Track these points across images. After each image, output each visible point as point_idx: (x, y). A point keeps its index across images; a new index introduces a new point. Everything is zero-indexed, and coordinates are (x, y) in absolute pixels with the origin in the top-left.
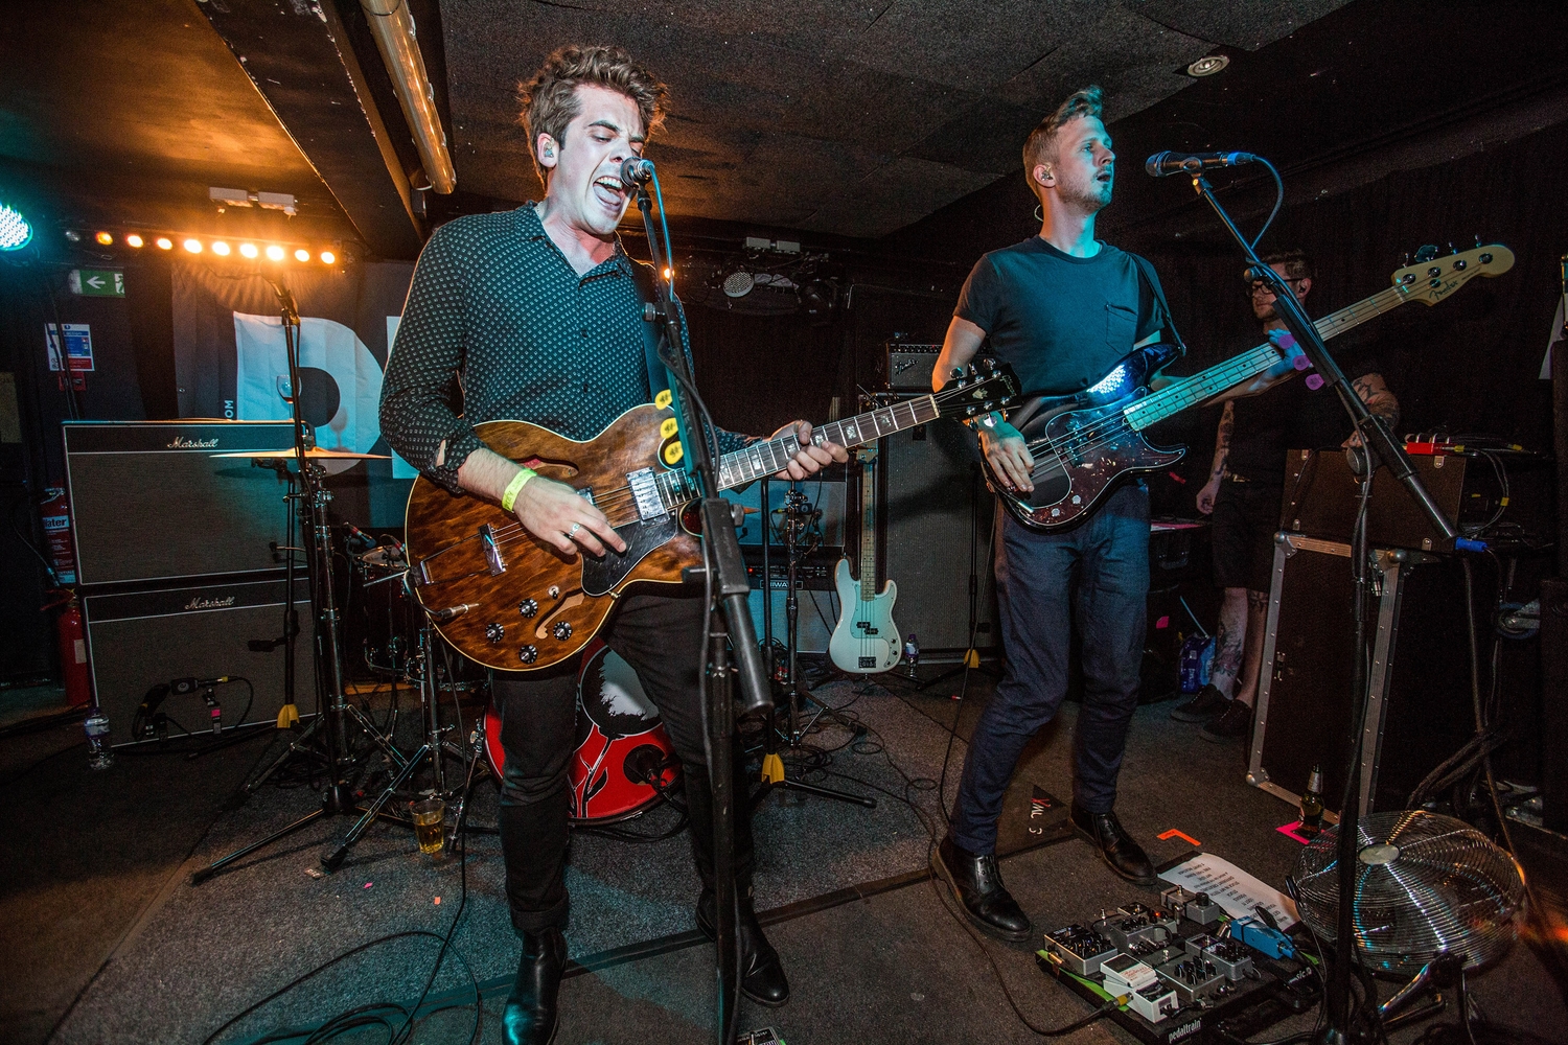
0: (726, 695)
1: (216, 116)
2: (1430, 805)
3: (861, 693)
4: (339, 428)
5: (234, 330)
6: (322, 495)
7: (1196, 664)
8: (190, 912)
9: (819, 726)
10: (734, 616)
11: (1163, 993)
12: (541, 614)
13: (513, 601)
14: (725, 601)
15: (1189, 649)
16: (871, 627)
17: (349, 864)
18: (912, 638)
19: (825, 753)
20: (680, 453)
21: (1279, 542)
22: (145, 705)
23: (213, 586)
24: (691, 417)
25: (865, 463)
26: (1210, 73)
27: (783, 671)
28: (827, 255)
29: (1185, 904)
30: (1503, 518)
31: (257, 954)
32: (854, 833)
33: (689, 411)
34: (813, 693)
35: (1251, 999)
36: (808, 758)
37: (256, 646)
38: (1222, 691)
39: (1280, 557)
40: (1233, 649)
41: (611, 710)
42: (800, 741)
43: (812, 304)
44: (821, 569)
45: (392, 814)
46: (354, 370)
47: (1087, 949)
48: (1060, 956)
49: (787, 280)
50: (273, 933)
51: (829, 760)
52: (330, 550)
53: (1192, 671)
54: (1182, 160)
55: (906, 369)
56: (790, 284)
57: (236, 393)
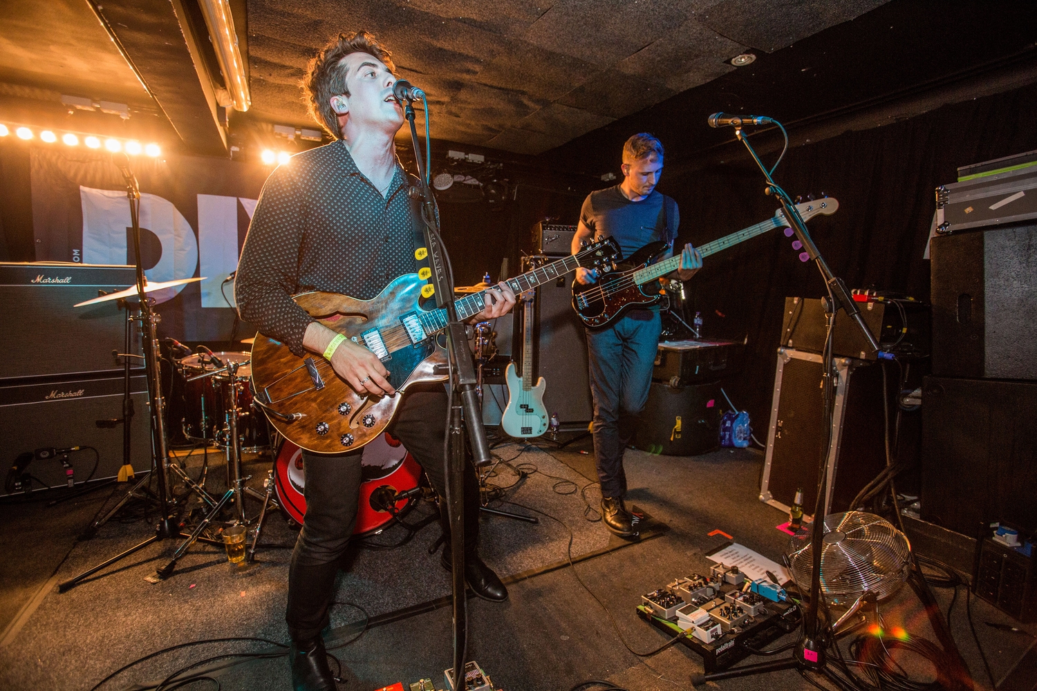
1: (71, 45)
2: (861, 509)
3: (523, 451)
5: (81, 200)
6: (152, 319)
7: (730, 429)
8: (59, 612)
9: (496, 472)
11: (713, 626)
15: (726, 420)
16: (529, 408)
17: (177, 572)
18: (555, 415)
19: (501, 489)
20: (432, 292)
21: (781, 353)
22: (15, 468)
23: (67, 382)
25: (526, 301)
26: (746, 64)
28: (501, 165)
29: (725, 573)
30: (904, 340)
31: (113, 637)
32: (521, 539)
35: (762, 626)
37: (101, 424)
39: (780, 363)
43: (492, 196)
44: (496, 370)
45: (207, 537)
46: (173, 231)
47: (668, 603)
48: (651, 608)
49: (475, 180)
50: (124, 622)
51: (504, 493)
53: (727, 433)
54: (730, 118)
55: (553, 240)
56: (477, 183)
57: (82, 245)
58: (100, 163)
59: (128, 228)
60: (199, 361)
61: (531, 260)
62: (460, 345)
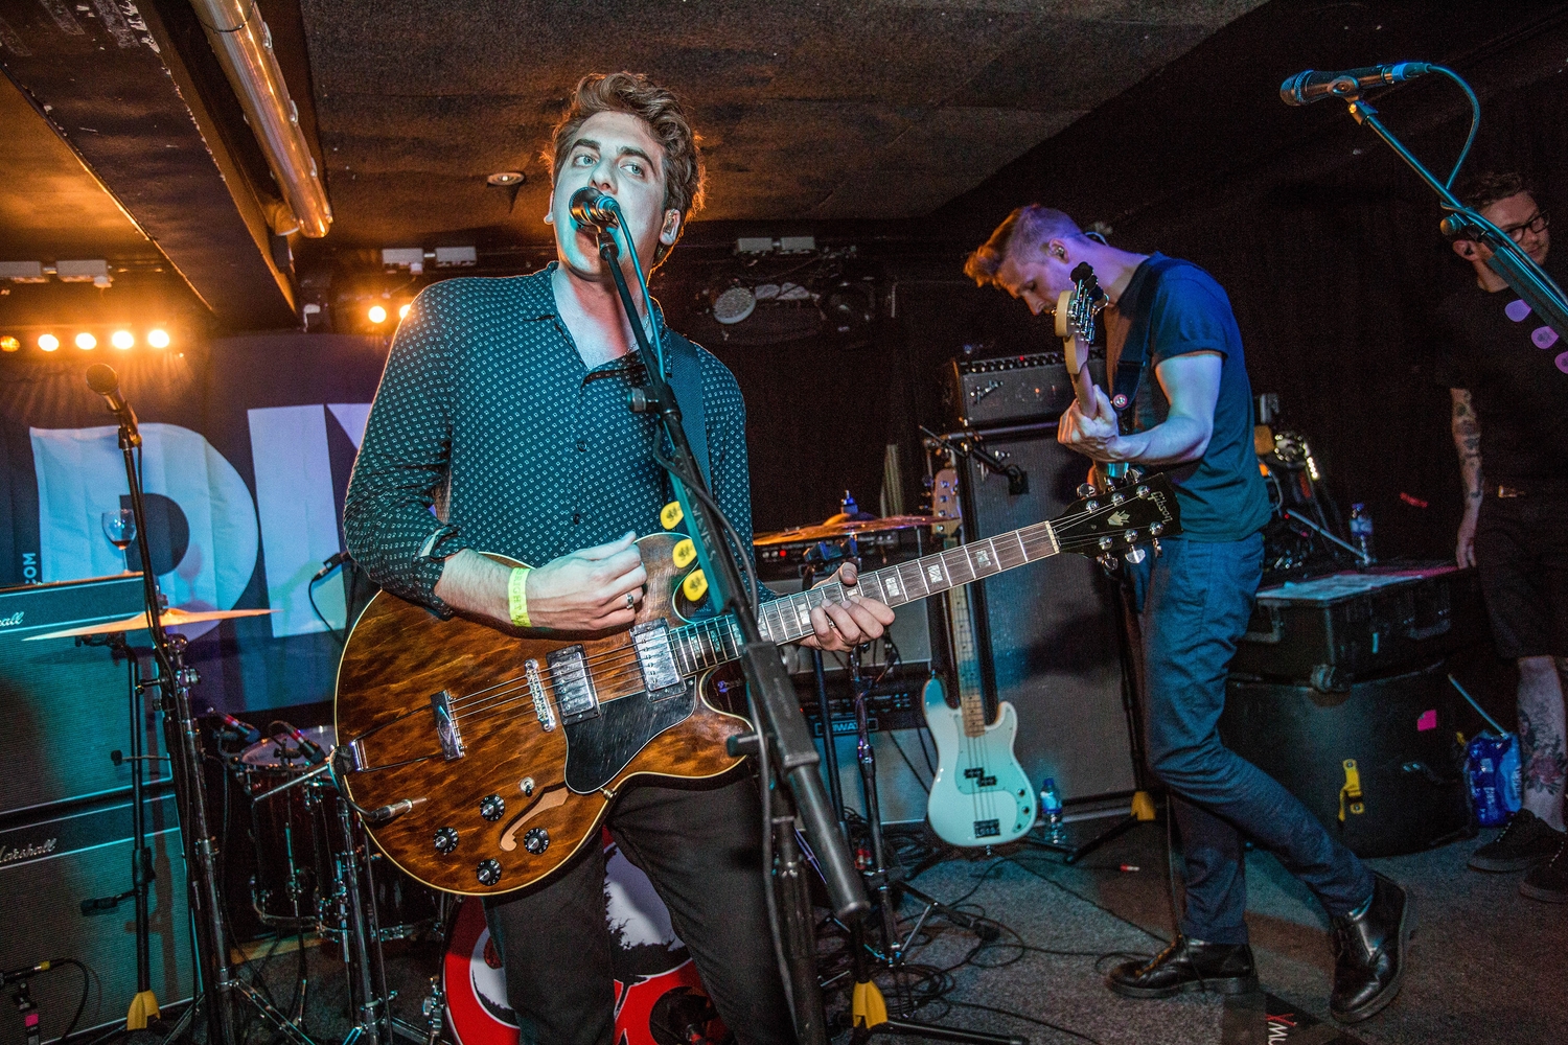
0: (803, 900)
3: (984, 877)
4: (190, 575)
5: (32, 455)
6: (183, 676)
7: (1495, 779)
9: (929, 934)
10: (804, 795)
12: (509, 816)
13: (473, 797)
14: (790, 776)
15: (1479, 758)
16: (986, 775)
18: (1048, 785)
19: (942, 973)
20: (704, 586)
23: (24, 827)
24: (712, 537)
25: (946, 536)
27: (865, 856)
28: (853, 248)
33: (709, 529)
34: (912, 884)
36: (918, 983)
37: (92, 907)
38: (1545, 819)
40: (1548, 751)
41: (624, 941)
42: (902, 958)
43: (843, 318)
44: (901, 697)
46: (207, 491)
49: (801, 289)
51: (950, 984)
52: (199, 753)
53: (1490, 791)
54: (1328, 81)
55: (987, 394)
56: (807, 295)
57: (39, 544)
58: (62, 377)
59: (121, 497)
60: (276, 755)
61: (944, 445)
62: (775, 687)
